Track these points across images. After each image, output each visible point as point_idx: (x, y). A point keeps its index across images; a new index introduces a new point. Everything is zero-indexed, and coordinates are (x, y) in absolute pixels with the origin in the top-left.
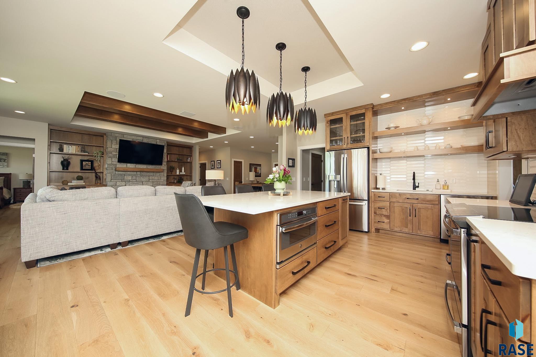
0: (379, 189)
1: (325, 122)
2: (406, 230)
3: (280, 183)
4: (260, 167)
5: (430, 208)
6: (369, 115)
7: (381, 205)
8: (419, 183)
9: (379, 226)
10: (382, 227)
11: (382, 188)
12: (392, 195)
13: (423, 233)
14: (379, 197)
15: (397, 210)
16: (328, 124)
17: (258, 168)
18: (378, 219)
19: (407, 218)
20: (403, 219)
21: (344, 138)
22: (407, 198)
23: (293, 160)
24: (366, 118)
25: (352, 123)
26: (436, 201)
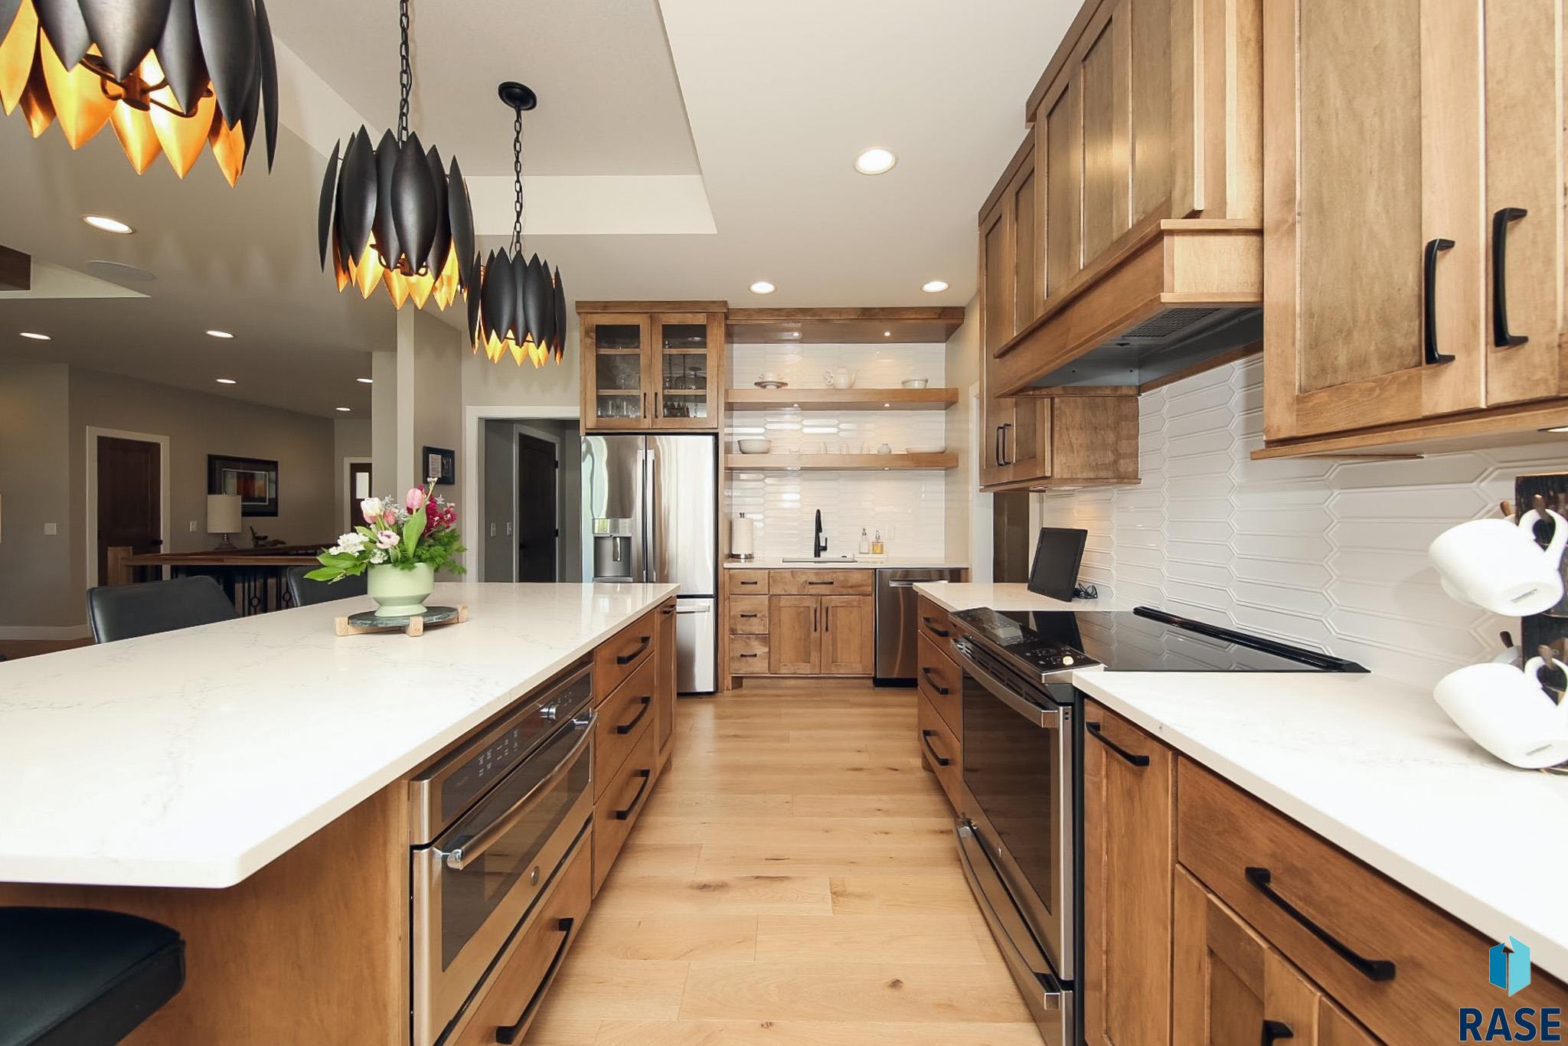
0: (737, 557)
1: (580, 332)
2: (805, 669)
3: (406, 571)
4: (273, 474)
5: (855, 603)
6: (716, 334)
7: (748, 608)
8: (826, 539)
9: (743, 668)
10: (750, 669)
11: (746, 555)
12: (773, 574)
13: (843, 671)
14: (743, 583)
15: (786, 616)
16: (590, 340)
17: (261, 478)
18: (739, 648)
19: (809, 635)
20: (800, 639)
21: (645, 394)
22: (810, 583)
23: (448, 455)
24: (710, 344)
25: (668, 351)
26: (868, 586)
